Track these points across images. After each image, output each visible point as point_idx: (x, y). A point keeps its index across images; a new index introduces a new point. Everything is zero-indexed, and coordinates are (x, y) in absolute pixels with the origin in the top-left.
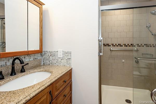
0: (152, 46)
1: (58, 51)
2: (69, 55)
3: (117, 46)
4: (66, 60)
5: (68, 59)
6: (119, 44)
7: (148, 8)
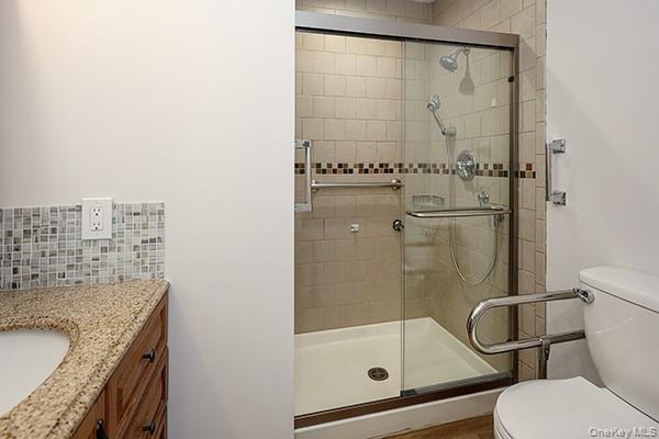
0: (441, 171)
1: (79, 209)
2: (153, 222)
3: (335, 171)
4: (135, 247)
5: (143, 242)
6: (340, 166)
7: (428, 45)
